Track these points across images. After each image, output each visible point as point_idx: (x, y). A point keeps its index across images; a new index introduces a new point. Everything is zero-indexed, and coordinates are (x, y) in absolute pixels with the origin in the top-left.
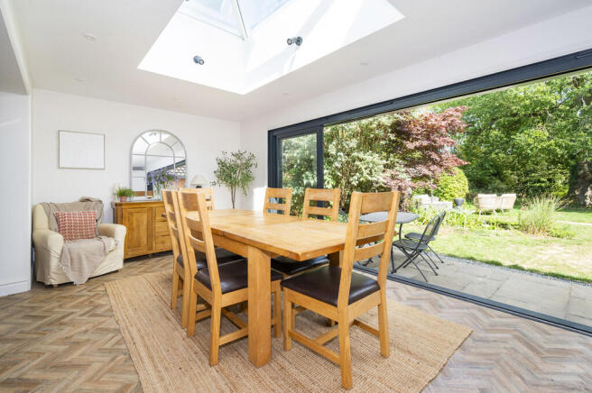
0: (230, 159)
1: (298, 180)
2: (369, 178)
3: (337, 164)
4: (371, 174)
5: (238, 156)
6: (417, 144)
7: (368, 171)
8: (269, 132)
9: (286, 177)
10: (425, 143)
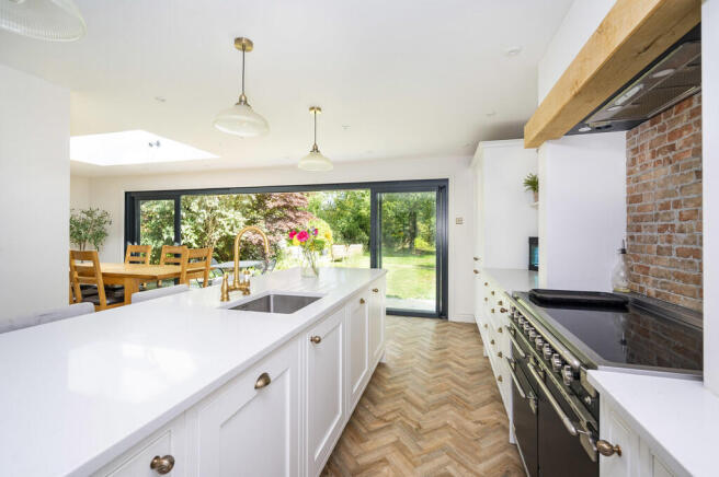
0: (80, 216)
1: (157, 235)
2: (231, 233)
3: (200, 220)
4: (232, 229)
5: (90, 214)
6: (276, 204)
7: (229, 227)
8: (126, 193)
9: (144, 230)
10: (282, 203)
